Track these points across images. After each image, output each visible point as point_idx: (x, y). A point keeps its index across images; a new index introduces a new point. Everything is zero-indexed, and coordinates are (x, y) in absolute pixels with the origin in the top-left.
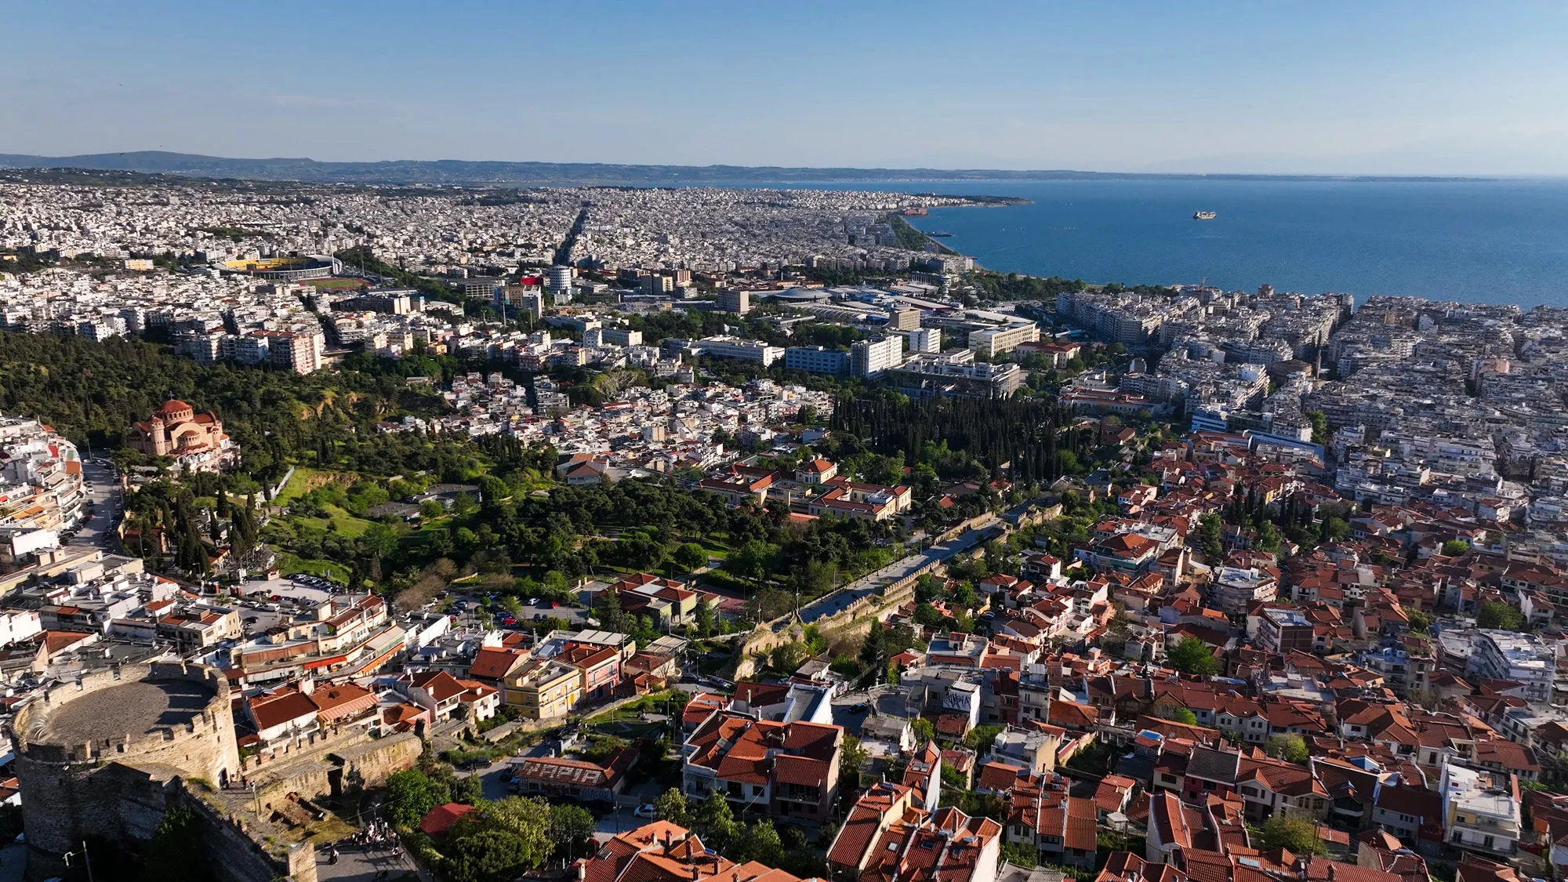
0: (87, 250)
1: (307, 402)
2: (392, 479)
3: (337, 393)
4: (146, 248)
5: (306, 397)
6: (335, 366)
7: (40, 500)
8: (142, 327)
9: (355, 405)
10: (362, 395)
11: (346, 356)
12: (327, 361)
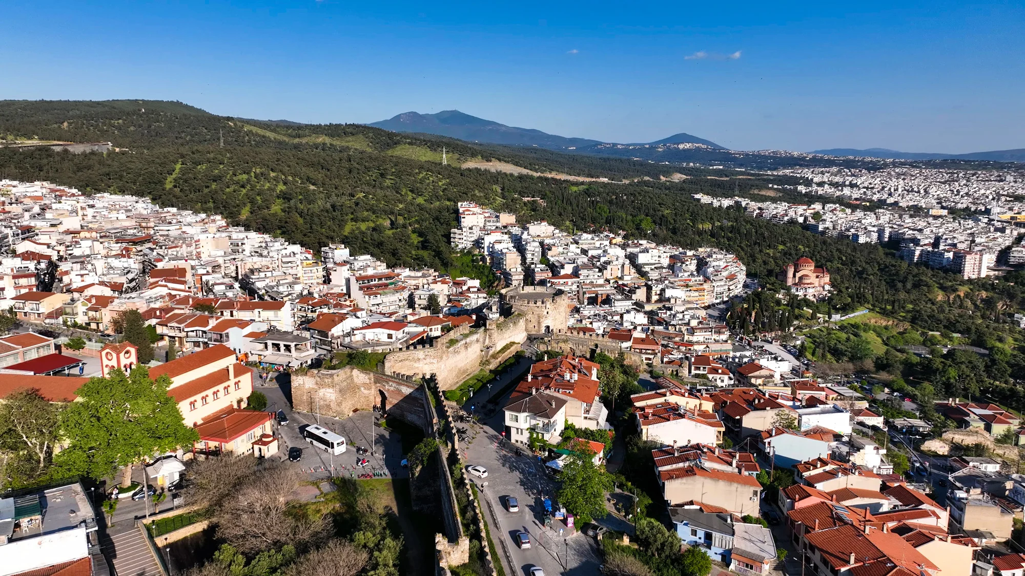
0: (916, 203)
1: (945, 291)
2: (931, 333)
3: (971, 289)
4: (953, 204)
5: (946, 287)
6: (997, 278)
7: (706, 286)
8: (886, 240)
9: (982, 300)
10: (990, 294)
11: (1009, 272)
12: (992, 273)
